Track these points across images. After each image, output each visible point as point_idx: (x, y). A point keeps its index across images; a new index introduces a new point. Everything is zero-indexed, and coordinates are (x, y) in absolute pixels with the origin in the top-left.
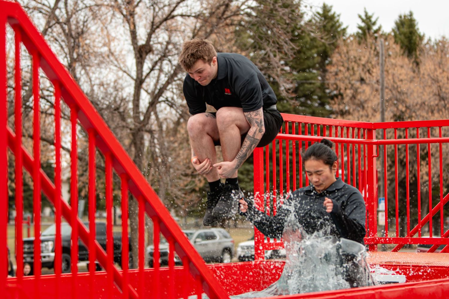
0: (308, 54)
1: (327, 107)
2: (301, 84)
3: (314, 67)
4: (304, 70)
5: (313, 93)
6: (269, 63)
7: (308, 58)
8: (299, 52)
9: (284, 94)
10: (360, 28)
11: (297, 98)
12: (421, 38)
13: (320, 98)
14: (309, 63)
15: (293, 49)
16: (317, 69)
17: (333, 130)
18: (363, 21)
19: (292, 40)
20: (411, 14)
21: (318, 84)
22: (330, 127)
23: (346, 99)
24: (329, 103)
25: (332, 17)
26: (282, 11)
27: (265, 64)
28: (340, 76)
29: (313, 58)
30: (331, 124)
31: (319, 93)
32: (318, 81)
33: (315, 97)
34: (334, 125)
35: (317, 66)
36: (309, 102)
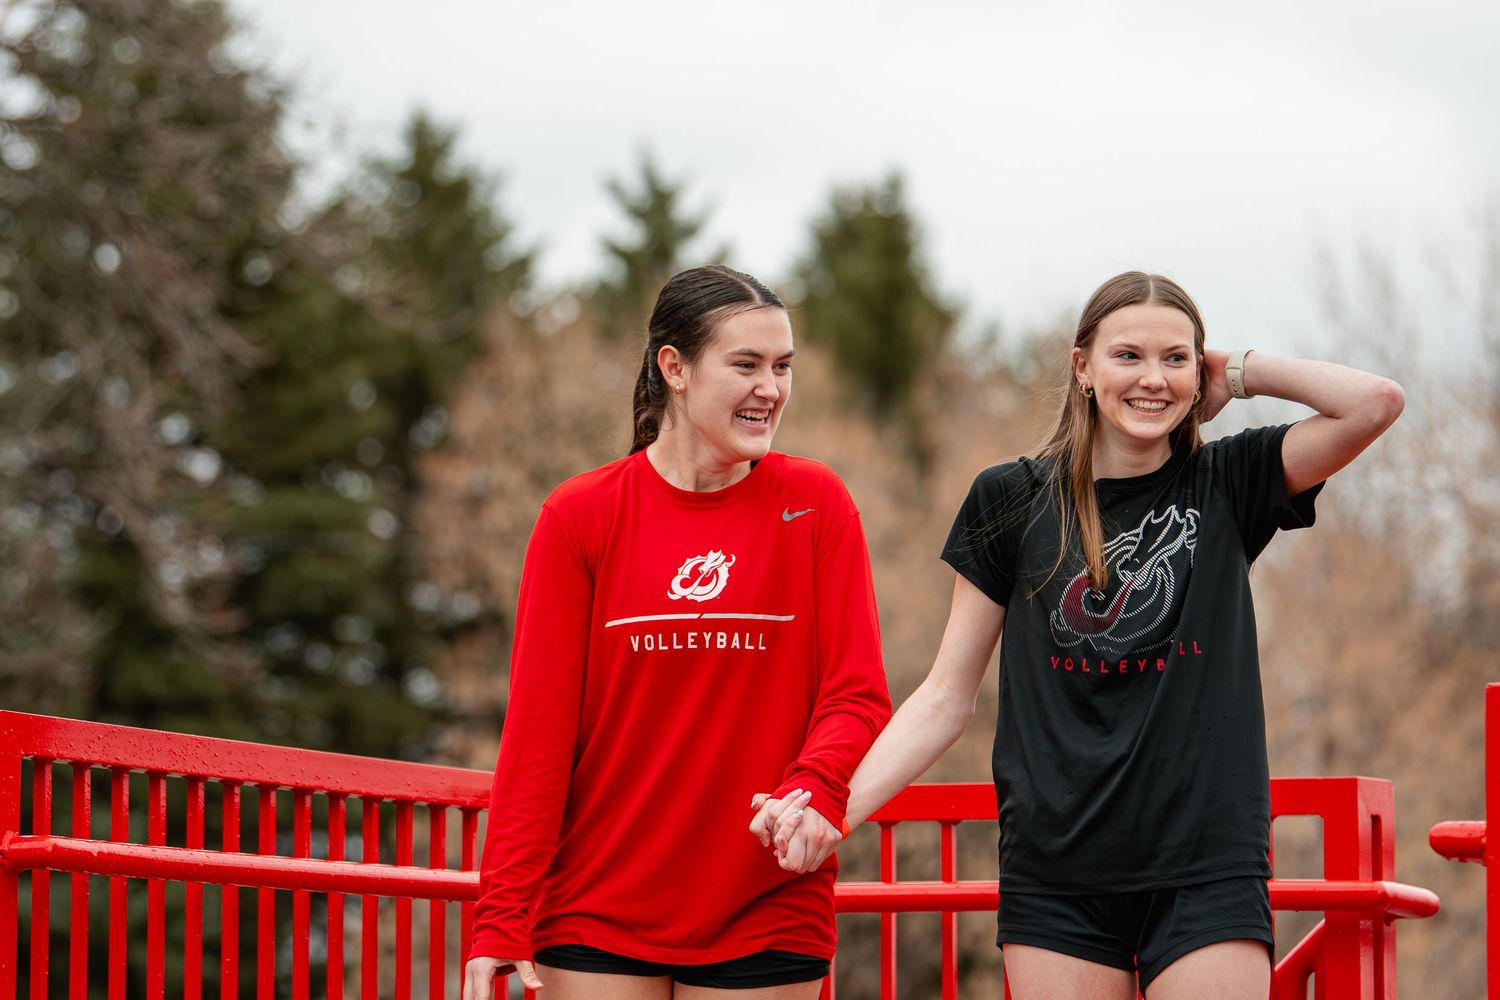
1: (423, 687)
2: (277, 557)
3: (351, 460)
5: (340, 605)
6: (95, 431)
7: (315, 415)
8: (271, 375)
9: (177, 611)
11: (253, 632)
12: (945, 319)
13: (384, 634)
14: (326, 437)
15: (229, 359)
16: (372, 472)
17: (420, 831)
18: (637, 213)
19: (229, 312)
20: (894, 186)
21: (373, 555)
22: (404, 805)
24: (431, 666)
25: (460, 190)
26: (174, 144)
27: (68, 439)
28: (497, 516)
29: (342, 407)
30: (414, 795)
31: (377, 603)
32: (374, 538)
33: (354, 629)
34: (426, 797)
35: (372, 453)
36: (319, 658)
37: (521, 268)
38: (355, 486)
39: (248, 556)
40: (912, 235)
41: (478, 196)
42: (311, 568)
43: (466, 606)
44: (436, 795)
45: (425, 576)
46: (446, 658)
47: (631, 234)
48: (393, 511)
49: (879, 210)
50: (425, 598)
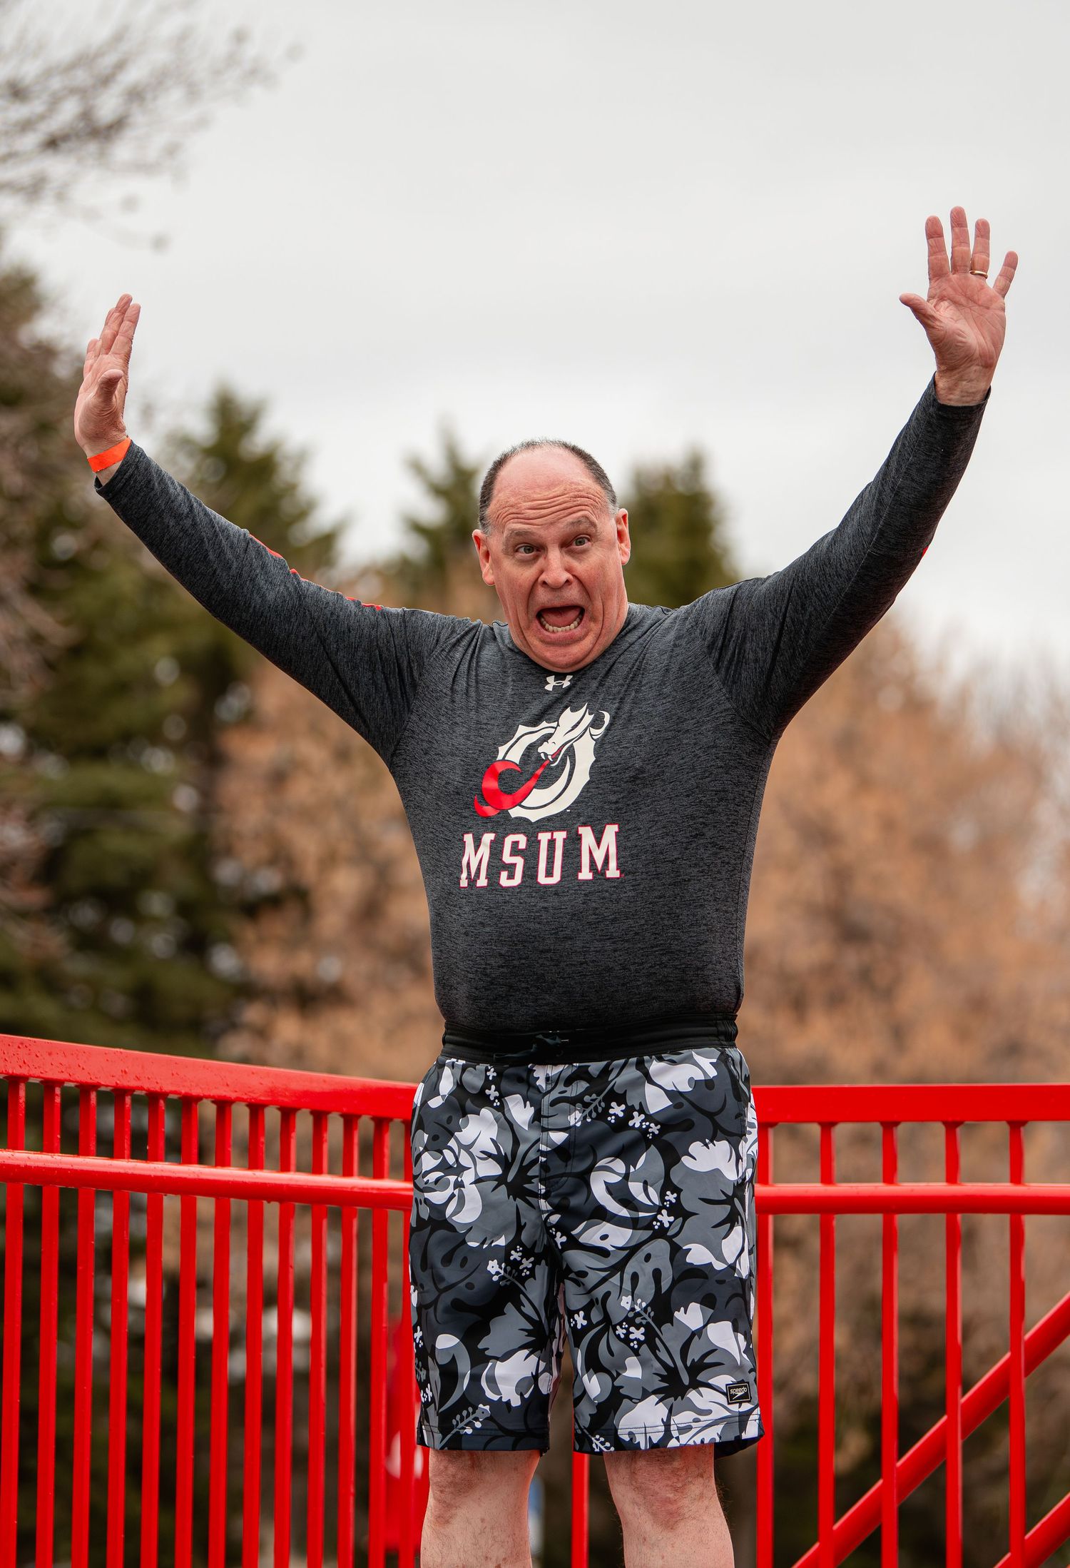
0: (127, 661)
1: (225, 961)
2: (78, 833)
3: (154, 736)
4: (97, 752)
5: (144, 878)
7: (121, 688)
8: (77, 651)
10: (418, 528)
11: (55, 910)
13: (185, 909)
14: (128, 712)
15: (36, 639)
16: (177, 748)
18: (439, 491)
19: (35, 589)
20: (696, 465)
21: (176, 830)
23: (331, 921)
24: (230, 940)
25: (264, 467)
28: (301, 790)
29: (151, 685)
30: (233, 1095)
31: (180, 879)
32: (177, 812)
33: (157, 904)
34: (245, 1097)
35: (175, 729)
36: (122, 931)
37: (326, 544)
38: (160, 762)
39: (50, 829)
40: (714, 513)
41: (285, 472)
42: (115, 842)
43: (269, 881)
44: (255, 1096)
45: (229, 852)
46: (249, 933)
47: (432, 512)
48: (195, 786)
49: (680, 488)
50: (227, 872)
